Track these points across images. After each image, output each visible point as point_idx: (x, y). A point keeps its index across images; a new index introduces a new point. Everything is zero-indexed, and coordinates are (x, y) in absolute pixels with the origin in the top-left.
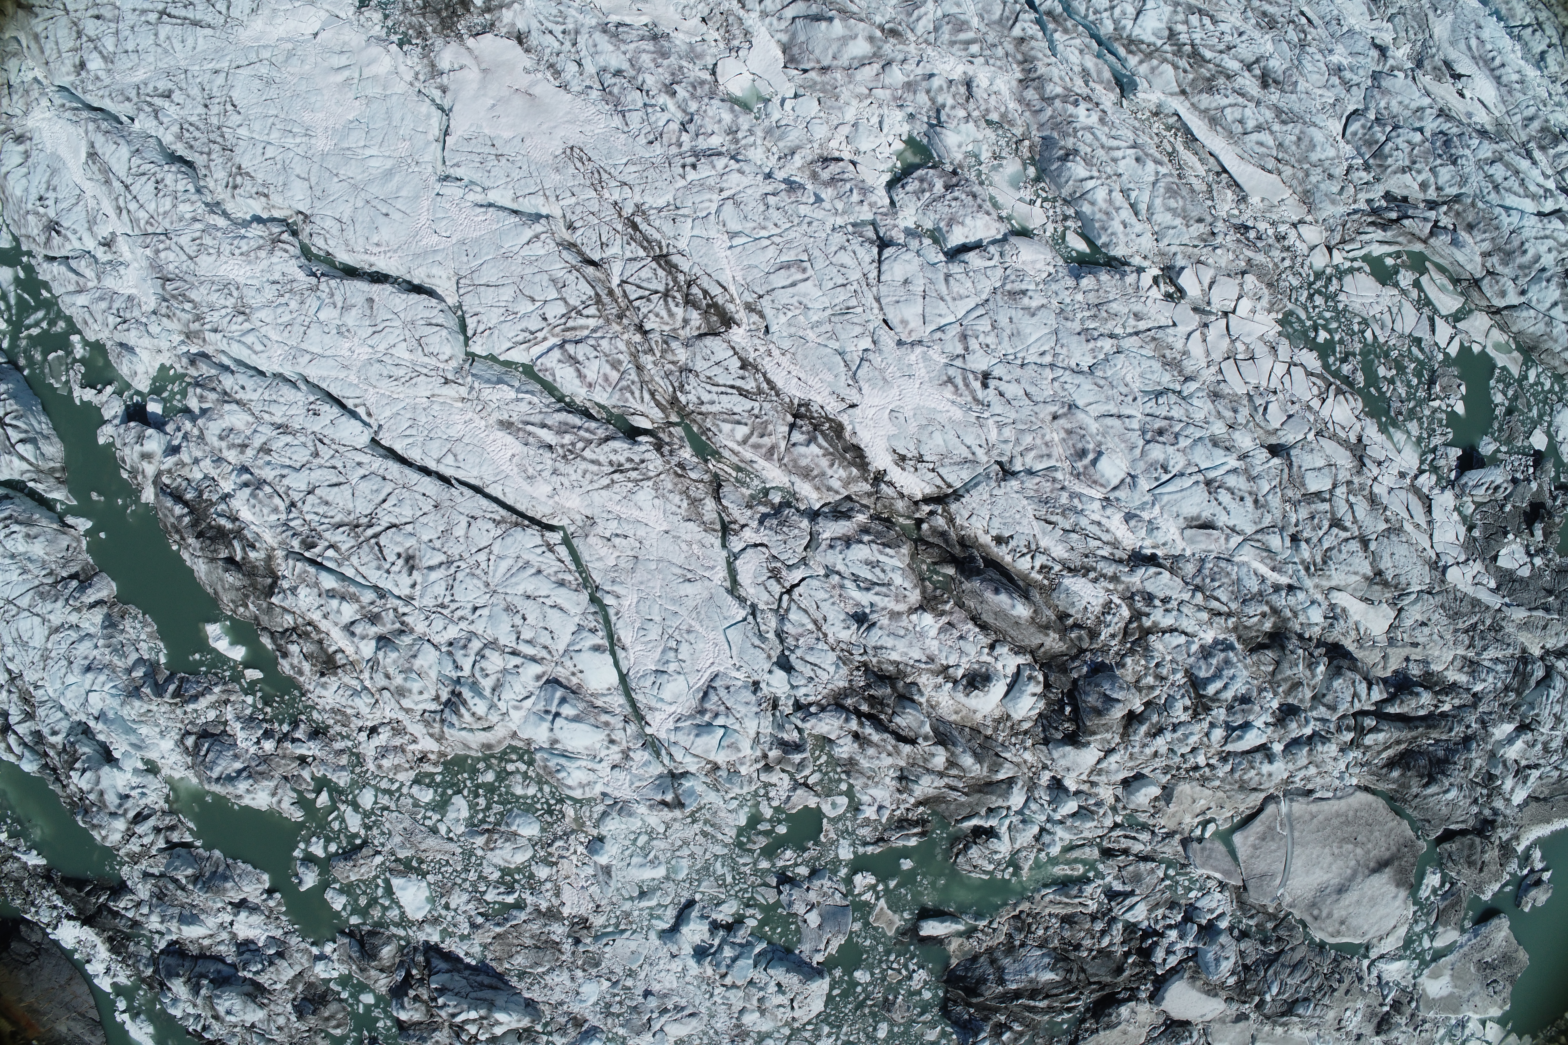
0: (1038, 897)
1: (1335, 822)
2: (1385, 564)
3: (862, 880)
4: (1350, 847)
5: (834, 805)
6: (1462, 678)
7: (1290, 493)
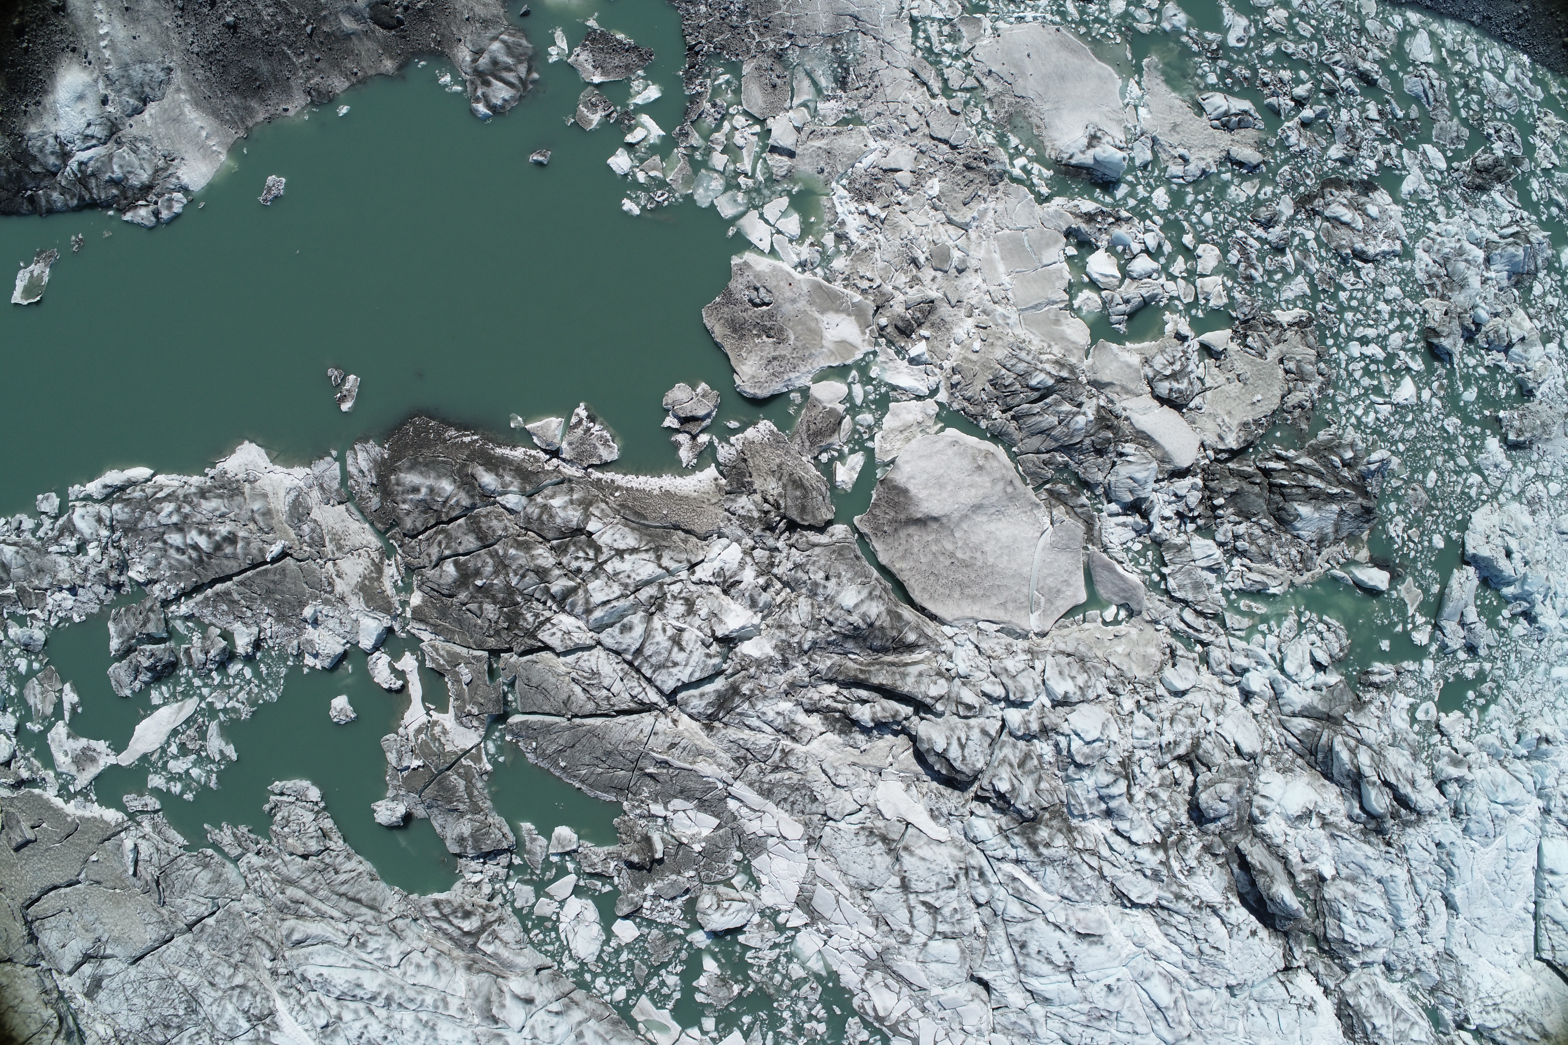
0: (1285, 586)
1: (975, 590)
2: (883, 861)
3: (1421, 637)
4: (959, 555)
5: (1427, 713)
6: (801, 717)
7: (977, 944)
